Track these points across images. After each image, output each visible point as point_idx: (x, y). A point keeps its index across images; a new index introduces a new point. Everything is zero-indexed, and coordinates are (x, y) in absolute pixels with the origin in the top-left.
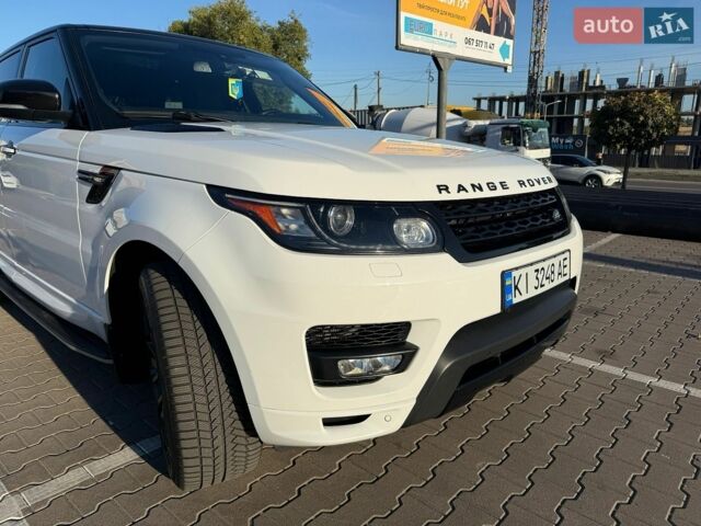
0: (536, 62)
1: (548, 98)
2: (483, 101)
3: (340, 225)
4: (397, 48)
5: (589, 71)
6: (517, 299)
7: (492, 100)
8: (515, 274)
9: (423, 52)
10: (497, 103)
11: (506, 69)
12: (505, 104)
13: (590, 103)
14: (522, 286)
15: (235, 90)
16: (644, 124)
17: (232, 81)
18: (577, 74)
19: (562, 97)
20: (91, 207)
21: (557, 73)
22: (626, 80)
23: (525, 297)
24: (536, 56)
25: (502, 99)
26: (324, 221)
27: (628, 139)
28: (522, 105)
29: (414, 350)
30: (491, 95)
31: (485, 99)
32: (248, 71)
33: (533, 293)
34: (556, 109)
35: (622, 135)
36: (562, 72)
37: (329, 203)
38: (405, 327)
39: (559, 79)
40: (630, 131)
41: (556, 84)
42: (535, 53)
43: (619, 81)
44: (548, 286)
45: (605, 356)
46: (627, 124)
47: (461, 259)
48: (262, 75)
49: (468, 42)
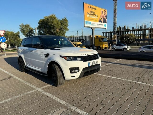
0: (115, 25)
1: (118, 32)
2: (104, 33)
3: (72, 59)
4: (84, 27)
5: (126, 26)
6: (90, 65)
7: (106, 33)
8: (90, 63)
9: (89, 27)
10: (107, 33)
11: (106, 29)
12: (109, 33)
13: (127, 32)
14: (91, 64)
15: (60, 42)
16: (129, 39)
17: (59, 42)
18: (123, 27)
19: (121, 32)
20: (46, 58)
21: (119, 27)
22: (134, 28)
23: (91, 65)
24: (115, 24)
25: (108, 32)
26: (71, 58)
27: (126, 42)
28: (113, 33)
29: (79, 70)
30: (106, 32)
31: (105, 32)
32: (61, 39)
33: (92, 65)
34: (120, 34)
35: (125, 41)
36: (120, 26)
37: (71, 57)
38: (78, 68)
39: (120, 28)
40: (127, 41)
41: (119, 29)
42: (115, 23)
43: (132, 28)
44: (94, 64)
45: (108, 75)
46: (126, 39)
47: (84, 61)
48: (63, 39)
49: (98, 24)
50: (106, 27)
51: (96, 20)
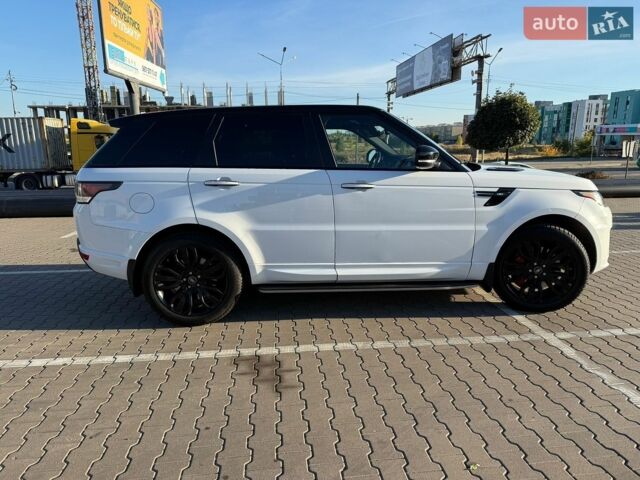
0: (91, 76)
1: (108, 109)
2: (39, 109)
7: (50, 110)
10: (55, 112)
12: (63, 113)
19: (121, 111)
20: (490, 208)
21: (113, 88)
22: (172, 98)
24: (90, 71)
36: (116, 86)
39: (116, 94)
41: (113, 98)
42: (89, 67)
43: (167, 99)
49: (144, 69)
50: (165, 87)
51: (134, 47)
